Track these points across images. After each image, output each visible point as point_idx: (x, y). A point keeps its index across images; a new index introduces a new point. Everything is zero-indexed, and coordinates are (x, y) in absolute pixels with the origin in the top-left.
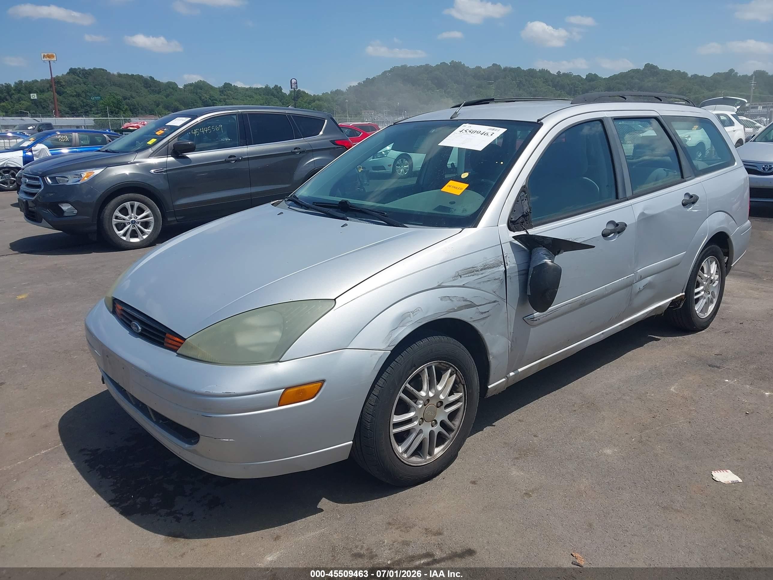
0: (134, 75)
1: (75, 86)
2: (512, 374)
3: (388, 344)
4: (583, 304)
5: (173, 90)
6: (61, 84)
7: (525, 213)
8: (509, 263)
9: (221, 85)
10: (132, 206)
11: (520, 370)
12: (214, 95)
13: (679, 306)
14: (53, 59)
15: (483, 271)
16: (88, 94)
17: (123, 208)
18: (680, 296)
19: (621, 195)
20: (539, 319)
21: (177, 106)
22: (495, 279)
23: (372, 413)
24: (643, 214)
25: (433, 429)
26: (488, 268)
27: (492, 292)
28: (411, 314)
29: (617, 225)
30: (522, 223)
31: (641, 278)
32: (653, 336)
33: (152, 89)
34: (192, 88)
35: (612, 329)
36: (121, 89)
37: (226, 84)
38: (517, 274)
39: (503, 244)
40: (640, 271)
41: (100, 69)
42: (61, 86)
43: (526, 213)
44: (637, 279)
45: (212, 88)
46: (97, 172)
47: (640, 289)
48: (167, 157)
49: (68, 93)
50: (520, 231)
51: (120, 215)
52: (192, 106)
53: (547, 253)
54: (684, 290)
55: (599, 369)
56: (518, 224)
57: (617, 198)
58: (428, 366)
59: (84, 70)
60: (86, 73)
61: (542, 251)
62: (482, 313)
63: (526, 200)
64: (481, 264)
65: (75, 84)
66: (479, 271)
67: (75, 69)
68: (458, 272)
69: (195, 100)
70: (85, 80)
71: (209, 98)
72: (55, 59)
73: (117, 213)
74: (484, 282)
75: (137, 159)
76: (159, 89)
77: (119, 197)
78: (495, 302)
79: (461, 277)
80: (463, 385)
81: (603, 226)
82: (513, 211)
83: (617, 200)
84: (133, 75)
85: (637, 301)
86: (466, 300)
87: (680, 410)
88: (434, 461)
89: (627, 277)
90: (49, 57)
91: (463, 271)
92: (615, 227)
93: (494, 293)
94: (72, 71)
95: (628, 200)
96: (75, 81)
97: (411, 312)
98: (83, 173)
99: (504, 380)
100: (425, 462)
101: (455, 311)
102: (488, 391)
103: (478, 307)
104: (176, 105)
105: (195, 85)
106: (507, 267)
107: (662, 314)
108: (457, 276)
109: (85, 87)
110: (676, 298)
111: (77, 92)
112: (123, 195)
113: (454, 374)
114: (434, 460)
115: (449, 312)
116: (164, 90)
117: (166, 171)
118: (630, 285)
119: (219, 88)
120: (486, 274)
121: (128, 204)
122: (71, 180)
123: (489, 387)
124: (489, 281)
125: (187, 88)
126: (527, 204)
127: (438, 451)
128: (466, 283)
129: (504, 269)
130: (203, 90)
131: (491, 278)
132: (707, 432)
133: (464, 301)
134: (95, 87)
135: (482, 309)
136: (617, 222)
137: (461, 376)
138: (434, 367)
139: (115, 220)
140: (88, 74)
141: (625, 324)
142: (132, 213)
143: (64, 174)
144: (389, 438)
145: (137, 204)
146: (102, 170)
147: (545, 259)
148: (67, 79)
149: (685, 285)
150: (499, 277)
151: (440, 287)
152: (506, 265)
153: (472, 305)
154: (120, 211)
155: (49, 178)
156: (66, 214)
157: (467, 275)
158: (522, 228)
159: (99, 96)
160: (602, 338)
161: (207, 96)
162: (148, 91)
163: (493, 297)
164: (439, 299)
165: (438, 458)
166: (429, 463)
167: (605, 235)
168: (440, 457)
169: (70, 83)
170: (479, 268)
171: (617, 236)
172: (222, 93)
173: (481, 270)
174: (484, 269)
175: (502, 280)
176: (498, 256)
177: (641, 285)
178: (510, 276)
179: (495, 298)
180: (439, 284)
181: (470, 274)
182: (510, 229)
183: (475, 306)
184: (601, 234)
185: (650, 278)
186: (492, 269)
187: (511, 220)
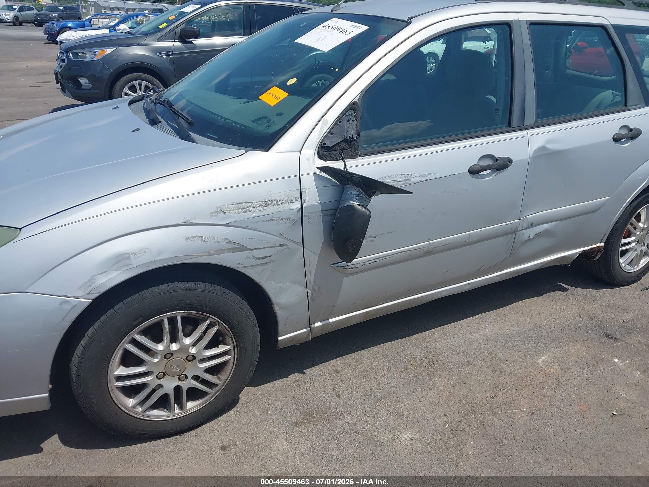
2: (318, 324)
3: (87, 291)
4: (428, 252)
7: (348, 138)
8: (307, 200)
10: (140, 85)
11: (331, 320)
13: (594, 257)
15: (263, 208)
17: (130, 87)
18: (597, 247)
19: (515, 121)
20: (356, 267)
22: (283, 219)
23: (78, 365)
24: (543, 148)
25: (181, 384)
26: (273, 205)
27: (276, 234)
28: (132, 256)
29: (497, 160)
30: (342, 150)
31: (532, 225)
32: (563, 285)
35: (483, 280)
38: (321, 213)
39: (303, 175)
40: (530, 217)
43: (350, 138)
44: (525, 226)
46: (109, 51)
47: (529, 237)
48: (174, 41)
50: (336, 160)
51: (129, 92)
53: (358, 193)
54: (605, 240)
55: (471, 318)
56: (336, 151)
57: (509, 126)
58: (169, 316)
61: (353, 190)
62: (259, 258)
63: (353, 121)
64: (260, 199)
66: (256, 208)
68: (219, 207)
73: (126, 90)
74: (263, 221)
75: (146, 41)
77: (128, 76)
78: (281, 245)
79: (224, 213)
80: (231, 337)
81: (474, 161)
82: (330, 133)
83: (509, 129)
85: (524, 251)
86: (231, 242)
87: (531, 393)
88: (184, 416)
89: (507, 223)
91: (228, 206)
92: (494, 162)
93: (280, 235)
95: (525, 129)
97: (132, 253)
98: (97, 51)
99: (305, 330)
100: (173, 416)
101: (210, 254)
102: (279, 343)
103: (251, 251)
106: (304, 205)
107: (568, 264)
108: (219, 212)
110: (590, 249)
112: (131, 74)
113: (216, 325)
114: (186, 415)
115: (197, 256)
117: (172, 55)
118: (514, 231)
120: (268, 212)
121: (136, 83)
122: (89, 57)
123: (280, 338)
124: (273, 220)
126: (355, 126)
127: (191, 405)
128: (231, 221)
129: (299, 206)
131: (275, 217)
132: (547, 432)
133: (226, 243)
135: (256, 253)
136: (497, 156)
137: (225, 328)
138: (179, 318)
139: (124, 96)
141: (505, 275)
142: (140, 91)
143: (82, 51)
144: (108, 393)
145: (144, 83)
146: (114, 49)
147: (352, 201)
149: (605, 235)
150: (290, 216)
151: (186, 224)
152: (303, 202)
153: (241, 248)
154: (130, 89)
155: (72, 53)
156: (83, 87)
157: (236, 212)
158: (340, 156)
160: (468, 288)
163: (279, 241)
164: (184, 239)
165: (192, 413)
166: (177, 418)
167: (474, 172)
168: (194, 412)
170: (258, 204)
171: (494, 175)
173: (261, 206)
174: (266, 205)
175: (294, 219)
176: (293, 191)
177: (532, 232)
178: (308, 216)
179: (282, 241)
180: (185, 220)
181: (242, 211)
182: (320, 157)
183: (245, 249)
184: (467, 171)
185: (546, 226)
186: (279, 206)
187: (323, 145)
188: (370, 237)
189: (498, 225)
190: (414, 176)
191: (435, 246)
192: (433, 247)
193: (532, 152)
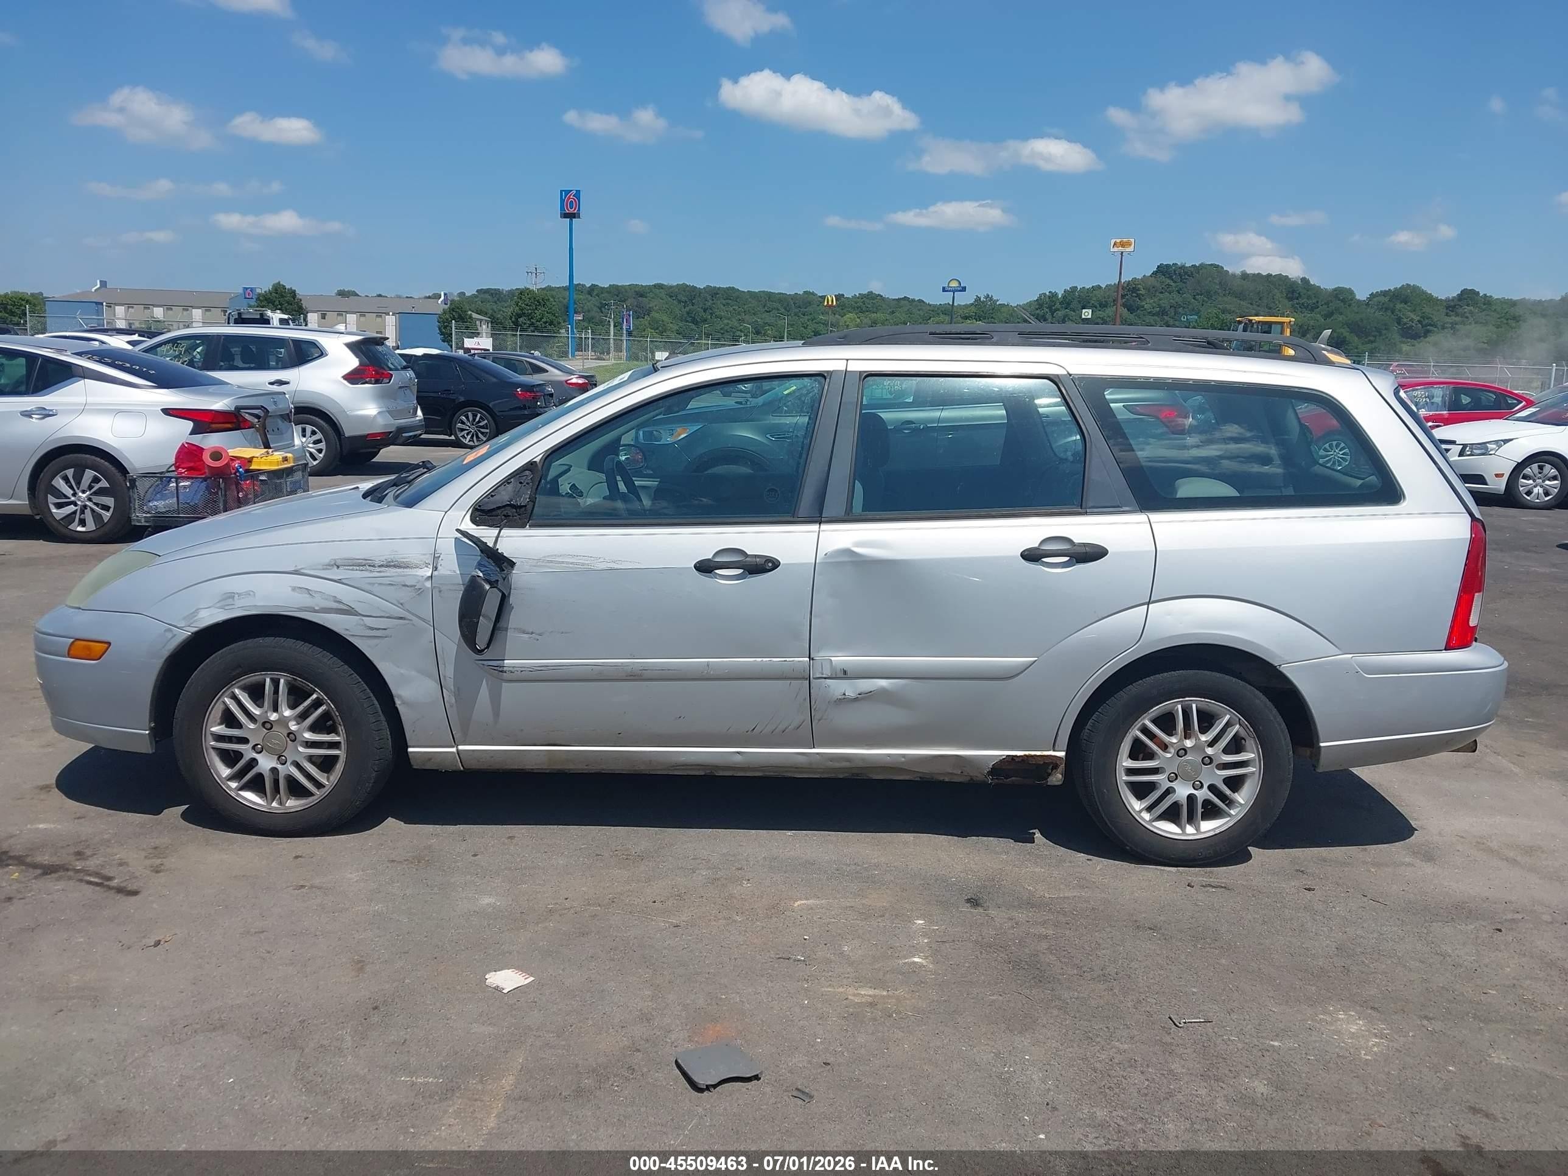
0: (1271, 275)
1: (1161, 296)
2: (466, 747)
4: (635, 676)
5: (1342, 304)
6: (1138, 292)
7: (517, 503)
8: (441, 567)
9: (1454, 293)
11: (488, 747)
12: (1432, 314)
14: (1127, 250)
15: (383, 569)
16: (1180, 310)
18: (1046, 757)
19: (803, 511)
20: (512, 672)
21: (1344, 335)
22: (405, 586)
24: (846, 552)
25: (279, 766)
26: (395, 566)
27: (395, 602)
28: (237, 596)
29: (746, 558)
30: (504, 515)
31: (845, 675)
33: (1301, 301)
34: (1387, 299)
36: (1242, 302)
37: (1464, 291)
38: (460, 587)
39: (440, 538)
40: (840, 659)
41: (1212, 265)
42: (1138, 296)
43: (520, 503)
44: (826, 673)
45: (1430, 299)
47: (844, 695)
49: (1145, 309)
50: (490, 528)
52: (1375, 336)
56: (494, 515)
57: (794, 514)
58: (272, 676)
59: (1183, 267)
60: (1186, 273)
62: (372, 629)
63: (527, 483)
64: (383, 558)
65: (1162, 293)
66: (376, 567)
67: (1168, 266)
68: (335, 560)
69: (1385, 325)
70: (1180, 285)
71: (1418, 321)
72: (1131, 249)
74: (380, 584)
76: (1314, 301)
78: (401, 618)
79: (338, 567)
80: (342, 726)
81: (703, 554)
82: (489, 495)
83: (789, 519)
84: (1269, 275)
85: (840, 720)
86: (340, 602)
88: (284, 813)
90: (1123, 245)
91: (345, 561)
92: (740, 561)
93: (400, 605)
94: (1163, 270)
95: (820, 522)
96: (1163, 286)
97: (237, 594)
99: (449, 750)
100: (268, 809)
101: (316, 611)
102: (409, 756)
103: (364, 618)
104: (1342, 334)
105: (1394, 295)
106: (437, 573)
108: (332, 565)
109: (1178, 298)
110: (1028, 757)
111: (1160, 307)
113: (322, 703)
115: (301, 610)
116: (1325, 304)
118: (804, 677)
119: (1447, 300)
120: (388, 574)
123: (409, 750)
124: (392, 585)
125: (1375, 299)
126: (528, 490)
128: (344, 577)
129: (430, 575)
130: (1409, 304)
131: (397, 582)
133: (336, 602)
134: (1194, 299)
135: (369, 622)
136: (749, 553)
140: (1188, 276)
148: (1150, 283)
150: (418, 584)
151: (296, 572)
152: (436, 569)
153: (350, 611)
157: (351, 568)
158: (495, 523)
159: (1196, 314)
161: (1414, 317)
162: (1293, 306)
163: (399, 612)
164: (290, 589)
167: (705, 567)
169: (1152, 291)
170: (378, 563)
171: (748, 578)
172: (1452, 311)
173: (382, 566)
174: (387, 566)
175: (420, 589)
176: (424, 554)
177: (849, 688)
178: (439, 588)
179: (403, 613)
180: (296, 568)
181: (358, 568)
182: (474, 521)
183: (356, 614)
184: (693, 566)
185: (883, 683)
186: (402, 570)
187: (477, 507)
188: (532, 633)
189: (764, 659)
190: (602, 560)
191: (645, 669)
192: (641, 668)
193: (821, 555)
